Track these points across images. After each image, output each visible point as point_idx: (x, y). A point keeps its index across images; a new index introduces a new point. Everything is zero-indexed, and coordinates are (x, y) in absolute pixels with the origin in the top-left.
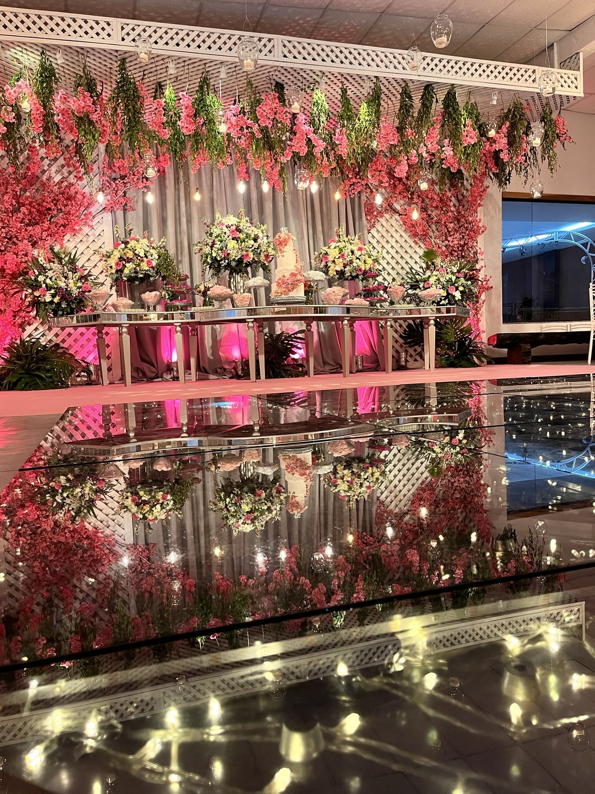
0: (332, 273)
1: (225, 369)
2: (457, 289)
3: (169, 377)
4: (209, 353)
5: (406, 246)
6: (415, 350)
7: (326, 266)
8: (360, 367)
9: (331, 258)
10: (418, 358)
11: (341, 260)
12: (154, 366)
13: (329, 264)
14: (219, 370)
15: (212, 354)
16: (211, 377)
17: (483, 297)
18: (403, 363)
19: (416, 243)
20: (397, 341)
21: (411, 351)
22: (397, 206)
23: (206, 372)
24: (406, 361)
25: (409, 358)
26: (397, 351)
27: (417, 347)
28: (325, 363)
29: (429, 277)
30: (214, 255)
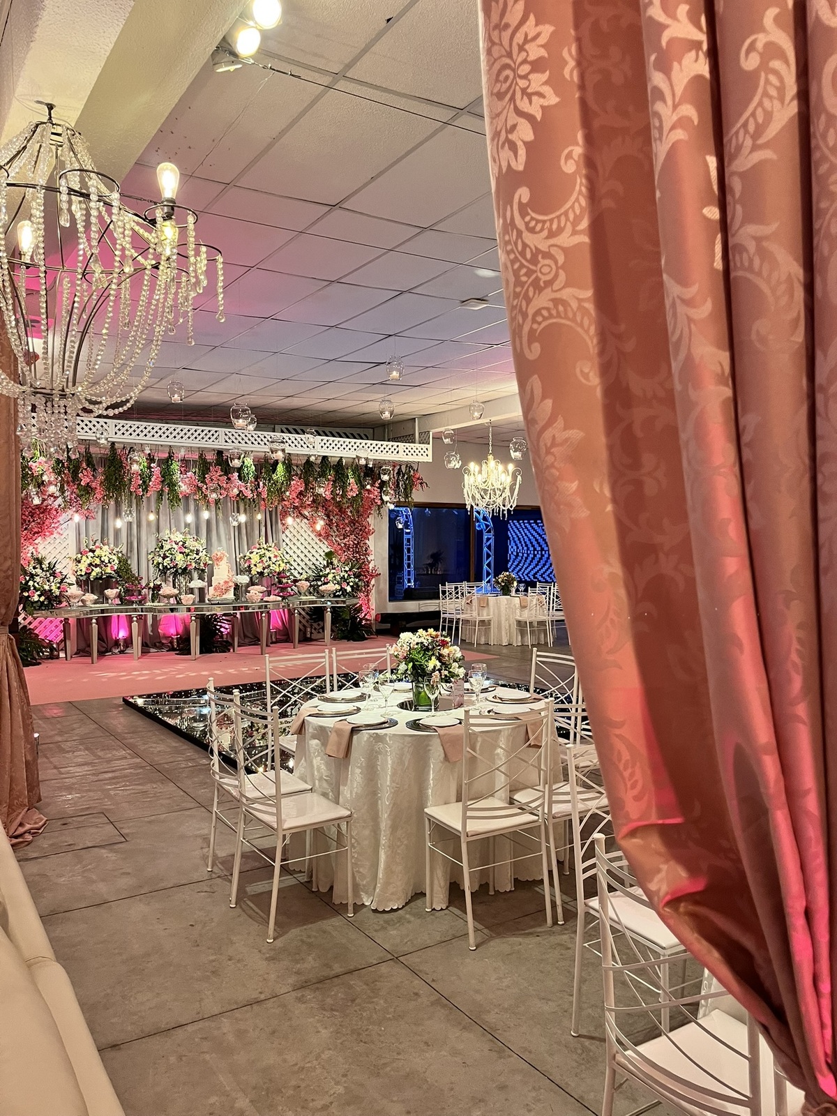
0: (253, 572)
1: (163, 644)
2: (348, 584)
3: (117, 651)
4: (150, 629)
5: (313, 543)
6: (319, 625)
7: (249, 566)
8: (274, 640)
9: (253, 562)
10: (321, 631)
11: (261, 564)
12: (104, 642)
13: (252, 566)
14: (157, 644)
15: (152, 631)
16: (152, 650)
17: (373, 582)
18: (309, 636)
19: (321, 541)
20: (304, 618)
21: (315, 625)
22: (307, 513)
23: (147, 646)
24: (311, 633)
25: (313, 631)
26: (304, 626)
27: (320, 622)
28: (245, 636)
29: (328, 573)
30: (165, 564)
